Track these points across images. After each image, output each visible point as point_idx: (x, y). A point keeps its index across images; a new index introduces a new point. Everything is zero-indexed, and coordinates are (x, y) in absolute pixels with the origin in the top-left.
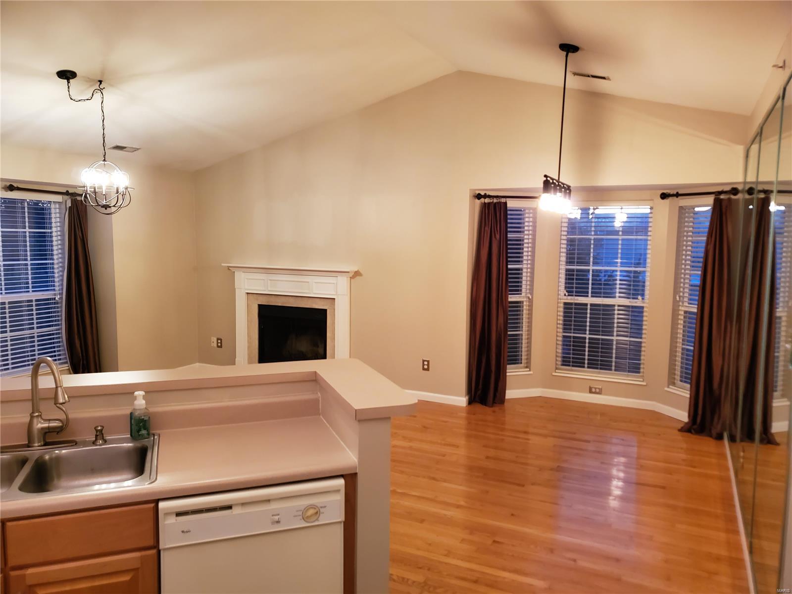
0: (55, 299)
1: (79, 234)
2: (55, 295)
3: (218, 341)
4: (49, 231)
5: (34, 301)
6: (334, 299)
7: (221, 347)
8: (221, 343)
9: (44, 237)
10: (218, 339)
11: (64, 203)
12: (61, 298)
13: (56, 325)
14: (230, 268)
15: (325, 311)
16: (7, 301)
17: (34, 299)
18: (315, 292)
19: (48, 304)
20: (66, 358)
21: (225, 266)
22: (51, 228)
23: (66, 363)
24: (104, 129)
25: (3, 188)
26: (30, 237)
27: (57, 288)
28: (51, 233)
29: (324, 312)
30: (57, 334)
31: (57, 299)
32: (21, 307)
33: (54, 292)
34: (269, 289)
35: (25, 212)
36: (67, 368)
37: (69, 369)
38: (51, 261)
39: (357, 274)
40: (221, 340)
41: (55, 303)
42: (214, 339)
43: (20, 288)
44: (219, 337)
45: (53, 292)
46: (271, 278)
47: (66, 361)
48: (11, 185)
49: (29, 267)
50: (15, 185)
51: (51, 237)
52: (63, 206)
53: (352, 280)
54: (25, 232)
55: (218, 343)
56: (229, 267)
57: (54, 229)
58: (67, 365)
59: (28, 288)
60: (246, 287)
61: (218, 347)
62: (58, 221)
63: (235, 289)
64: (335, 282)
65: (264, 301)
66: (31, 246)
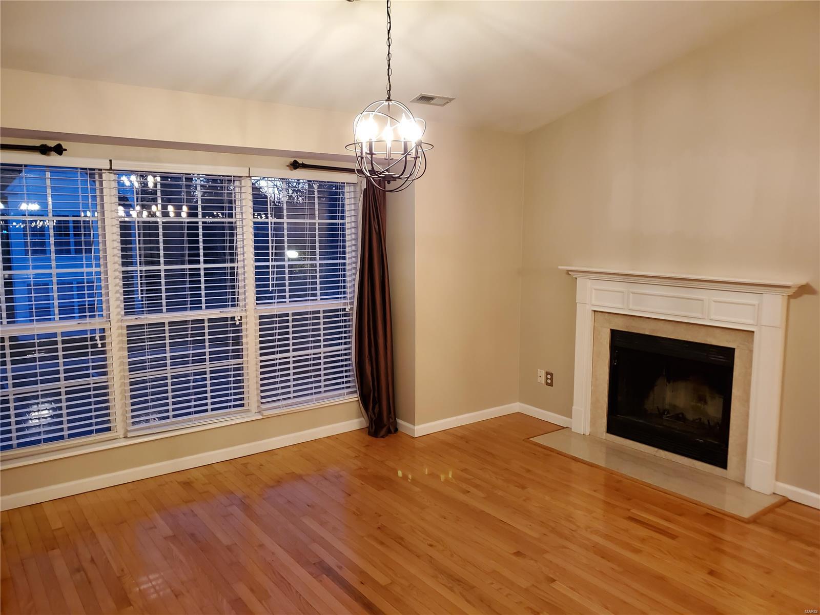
0: (345, 309)
1: (375, 225)
2: (345, 304)
3: (547, 377)
4: (341, 221)
5: (321, 312)
6: (753, 332)
7: (551, 385)
8: (552, 379)
9: (336, 229)
10: (547, 374)
11: (359, 183)
12: (351, 309)
13: (346, 343)
14: (570, 273)
15: (733, 350)
16: (290, 312)
17: (321, 310)
18: (713, 317)
19: (338, 316)
20: (355, 386)
21: (563, 270)
22: (343, 218)
23: (355, 392)
24: (389, 46)
25: (288, 166)
26: (320, 229)
27: (348, 296)
28: (343, 224)
29: (729, 353)
30: (346, 354)
31: (347, 310)
32: (306, 319)
33: (345, 301)
34: (631, 307)
35: (314, 197)
36: (357, 399)
37: (358, 401)
38: (342, 261)
39: (805, 290)
40: (552, 375)
41: (345, 315)
42: (542, 373)
43: (306, 295)
44: (549, 371)
45: (343, 301)
46: (635, 291)
47: (355, 389)
48: (295, 160)
49: (318, 269)
50: (300, 161)
51: (344, 229)
52: (358, 189)
53: (792, 301)
54: (314, 224)
55: (547, 379)
56: (568, 272)
57: (347, 220)
58: (355, 395)
59: (315, 295)
60: (594, 302)
61: (547, 384)
62: (353, 208)
63: (576, 303)
64: (756, 302)
65: (621, 326)
66: (320, 241)
